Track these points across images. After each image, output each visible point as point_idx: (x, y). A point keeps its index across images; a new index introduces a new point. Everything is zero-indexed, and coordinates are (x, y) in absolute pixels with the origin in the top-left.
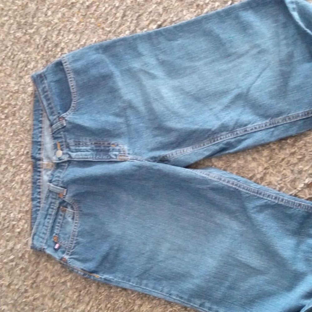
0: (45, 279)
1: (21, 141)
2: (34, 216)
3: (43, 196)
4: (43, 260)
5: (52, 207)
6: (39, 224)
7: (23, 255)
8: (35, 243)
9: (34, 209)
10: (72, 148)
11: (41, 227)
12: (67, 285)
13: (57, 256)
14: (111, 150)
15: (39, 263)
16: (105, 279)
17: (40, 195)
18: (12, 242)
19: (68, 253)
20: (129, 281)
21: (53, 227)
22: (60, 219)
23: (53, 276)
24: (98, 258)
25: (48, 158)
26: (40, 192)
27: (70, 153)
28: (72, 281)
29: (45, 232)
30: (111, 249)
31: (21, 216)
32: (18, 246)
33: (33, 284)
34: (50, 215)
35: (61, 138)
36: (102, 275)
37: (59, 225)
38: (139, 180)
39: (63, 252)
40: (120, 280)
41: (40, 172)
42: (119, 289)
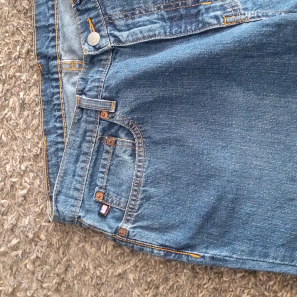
0: (84, 271)
1: (13, 34)
2: (54, 161)
3: (68, 122)
4: (76, 239)
5: (88, 138)
6: (65, 173)
7: (37, 235)
8: (61, 208)
9: (53, 149)
10: (120, 23)
11: (69, 178)
12: (127, 279)
13: (106, 227)
14: (203, 11)
15: (68, 246)
16: (213, 258)
17: (61, 122)
18: (13, 215)
19: (128, 218)
20: (266, 256)
21: (92, 176)
22: (105, 159)
23: (100, 266)
24: (194, 219)
25: (72, 51)
26: (61, 116)
27: (116, 33)
28: (139, 269)
29: (78, 186)
30: (220, 199)
31: (27, 167)
32: (25, 221)
33: (59, 284)
34: (86, 154)
35: (94, 8)
36: (204, 250)
37: (104, 170)
38: (275, 54)
39: (119, 219)
40: (244, 257)
41: (57, 80)
42: (239, 275)
